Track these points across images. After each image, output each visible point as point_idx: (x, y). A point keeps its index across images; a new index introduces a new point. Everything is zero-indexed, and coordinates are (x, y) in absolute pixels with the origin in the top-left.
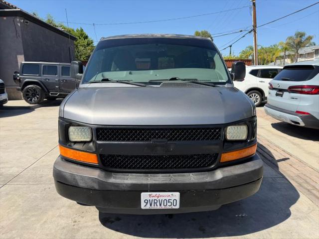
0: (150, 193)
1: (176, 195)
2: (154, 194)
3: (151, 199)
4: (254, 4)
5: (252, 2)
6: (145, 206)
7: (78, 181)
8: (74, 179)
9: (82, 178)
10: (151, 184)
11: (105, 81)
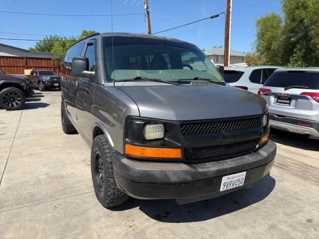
0: (228, 176)
1: (243, 175)
2: (230, 176)
3: (229, 180)
4: (148, 12)
5: (146, 11)
6: (222, 188)
7: (170, 177)
8: (165, 175)
9: (175, 173)
10: (230, 168)
11: (138, 79)
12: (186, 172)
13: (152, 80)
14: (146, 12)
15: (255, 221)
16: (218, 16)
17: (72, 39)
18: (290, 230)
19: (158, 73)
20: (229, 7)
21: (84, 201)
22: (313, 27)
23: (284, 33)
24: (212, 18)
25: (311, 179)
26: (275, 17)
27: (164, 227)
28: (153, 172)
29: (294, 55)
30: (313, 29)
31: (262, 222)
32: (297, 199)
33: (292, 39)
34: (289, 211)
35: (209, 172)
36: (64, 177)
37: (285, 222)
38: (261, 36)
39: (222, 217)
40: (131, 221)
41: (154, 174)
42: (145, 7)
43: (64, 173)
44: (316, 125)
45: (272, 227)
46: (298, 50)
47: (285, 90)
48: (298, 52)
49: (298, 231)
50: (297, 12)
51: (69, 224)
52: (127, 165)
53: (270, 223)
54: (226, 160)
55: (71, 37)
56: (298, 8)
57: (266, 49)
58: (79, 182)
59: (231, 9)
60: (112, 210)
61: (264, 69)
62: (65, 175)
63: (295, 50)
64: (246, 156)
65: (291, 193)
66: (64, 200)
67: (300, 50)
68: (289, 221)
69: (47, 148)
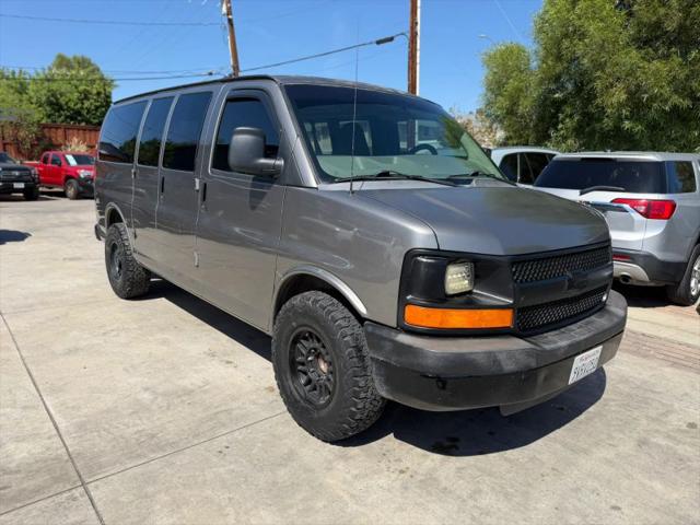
1: (598, 351)
4: (230, 21)
5: (226, 18)
6: (573, 378)
7: (503, 363)
8: (494, 362)
9: (510, 354)
10: (586, 339)
11: (384, 176)
12: (528, 353)
13: (408, 178)
14: (226, 22)
15: (610, 437)
16: (391, 39)
17: (42, 76)
18: (671, 444)
19: (391, 162)
20: (414, 24)
21: (274, 436)
22: (598, 73)
23: (541, 82)
24: (379, 42)
25: (654, 357)
26: (521, 50)
27: (464, 465)
28: (473, 357)
29: (560, 126)
30: (599, 78)
31: (621, 436)
32: (653, 392)
33: (557, 95)
34: (653, 413)
35: (559, 348)
36: (193, 391)
37: (657, 431)
38: (496, 87)
39: (551, 435)
40: (396, 461)
41: (474, 360)
42: (224, 10)
43: (186, 383)
44: (641, 259)
45: (642, 443)
46: (566, 116)
47: (581, 194)
48: (567, 120)
49: (684, 444)
50: (566, 43)
51: (275, 483)
52: (415, 346)
53: (635, 435)
54: (569, 327)
55: (40, 71)
56: (566, 36)
57: (507, 113)
58: (234, 398)
59: (419, 27)
60: (344, 446)
61: (522, 154)
62: (190, 387)
63: (561, 116)
64: (593, 318)
65: (638, 383)
66: (229, 437)
67: (571, 116)
68: (662, 430)
69: (104, 334)
